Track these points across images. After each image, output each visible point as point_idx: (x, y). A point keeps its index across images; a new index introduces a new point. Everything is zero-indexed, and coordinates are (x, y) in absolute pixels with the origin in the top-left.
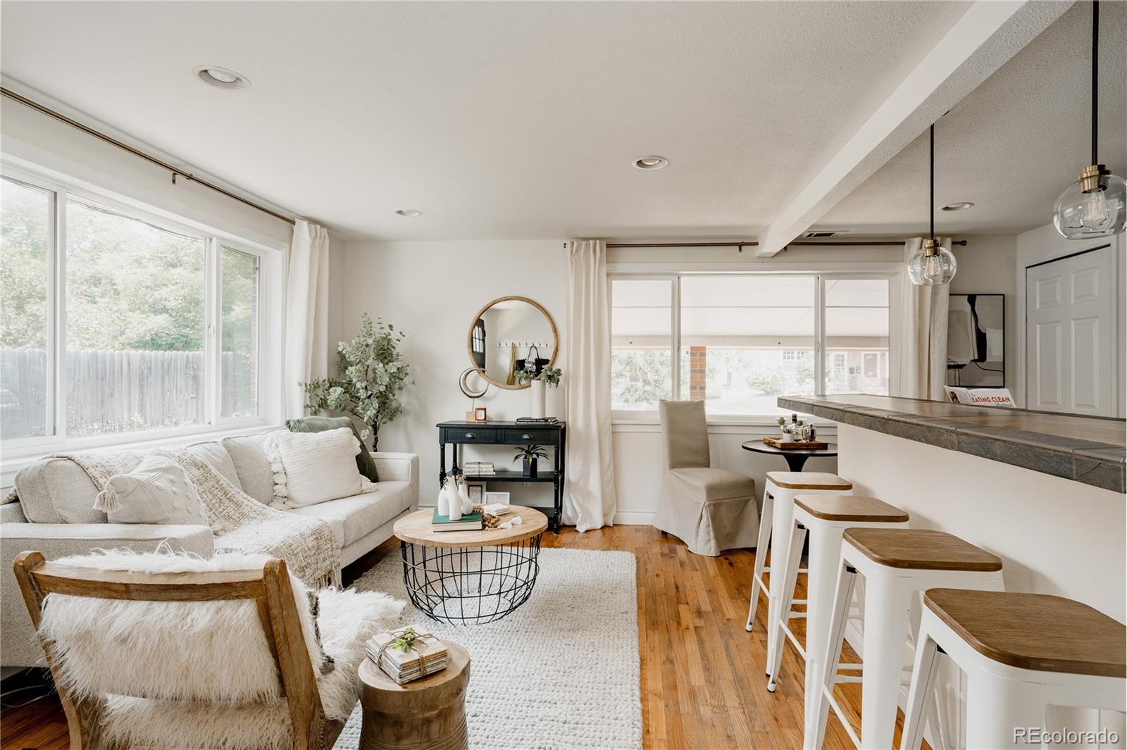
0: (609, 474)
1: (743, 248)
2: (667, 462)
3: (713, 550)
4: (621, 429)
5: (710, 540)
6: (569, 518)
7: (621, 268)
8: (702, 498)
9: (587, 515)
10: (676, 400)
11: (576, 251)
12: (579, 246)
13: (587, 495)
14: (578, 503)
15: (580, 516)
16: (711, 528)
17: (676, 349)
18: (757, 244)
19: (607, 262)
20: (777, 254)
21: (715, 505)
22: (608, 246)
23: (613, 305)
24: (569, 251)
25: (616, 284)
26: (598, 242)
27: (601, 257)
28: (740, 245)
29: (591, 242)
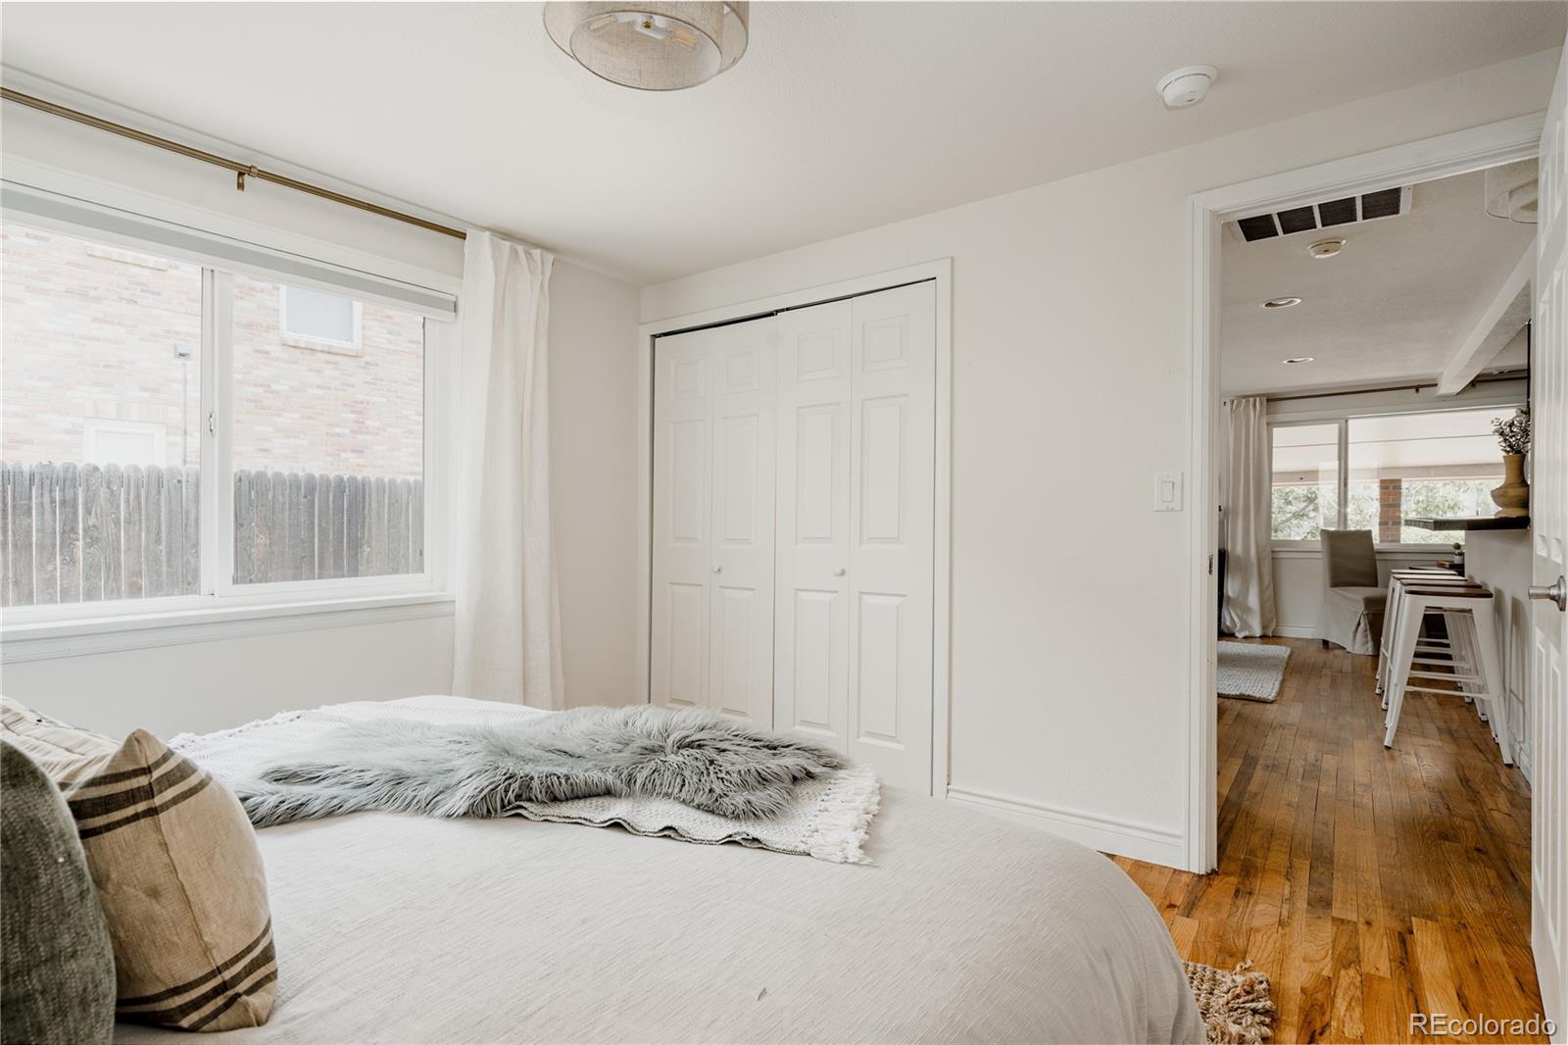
0: (1269, 593)
1: (1421, 389)
2: (1328, 583)
3: (1370, 650)
4: (1281, 555)
5: (1367, 642)
6: (1227, 627)
7: (1281, 417)
8: (1361, 608)
9: (1246, 625)
10: (1342, 529)
11: (1237, 407)
12: (1239, 403)
13: (1247, 610)
14: (1237, 614)
15: (1238, 625)
16: (1368, 633)
17: (1342, 485)
18: (1436, 385)
19: (1267, 414)
20: (1458, 394)
21: (1374, 614)
22: (1268, 400)
23: (1274, 445)
24: (1229, 410)
25: (1277, 431)
26: (1258, 399)
27: (1261, 411)
28: (1417, 388)
29: (1251, 400)
